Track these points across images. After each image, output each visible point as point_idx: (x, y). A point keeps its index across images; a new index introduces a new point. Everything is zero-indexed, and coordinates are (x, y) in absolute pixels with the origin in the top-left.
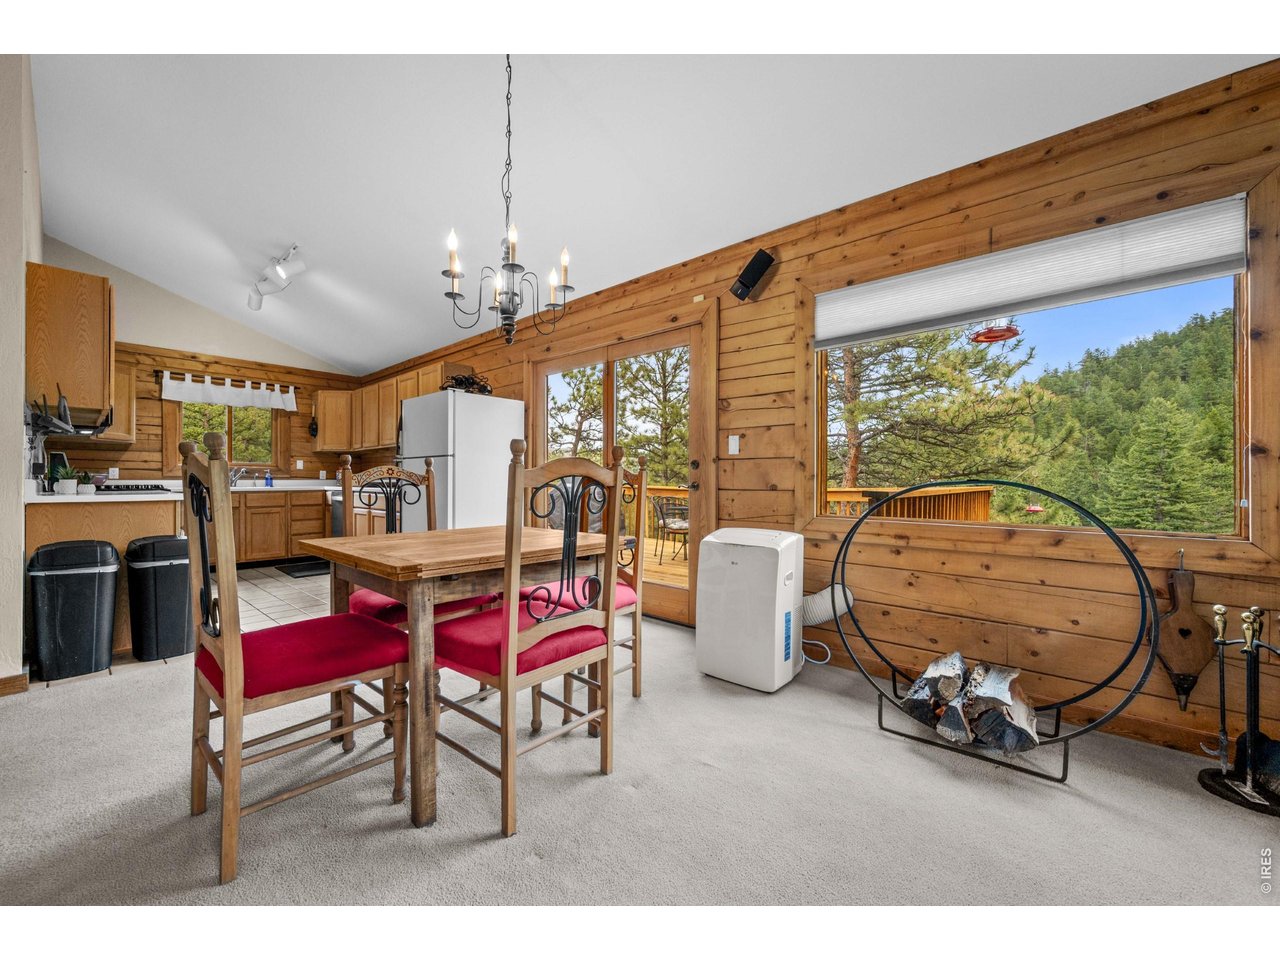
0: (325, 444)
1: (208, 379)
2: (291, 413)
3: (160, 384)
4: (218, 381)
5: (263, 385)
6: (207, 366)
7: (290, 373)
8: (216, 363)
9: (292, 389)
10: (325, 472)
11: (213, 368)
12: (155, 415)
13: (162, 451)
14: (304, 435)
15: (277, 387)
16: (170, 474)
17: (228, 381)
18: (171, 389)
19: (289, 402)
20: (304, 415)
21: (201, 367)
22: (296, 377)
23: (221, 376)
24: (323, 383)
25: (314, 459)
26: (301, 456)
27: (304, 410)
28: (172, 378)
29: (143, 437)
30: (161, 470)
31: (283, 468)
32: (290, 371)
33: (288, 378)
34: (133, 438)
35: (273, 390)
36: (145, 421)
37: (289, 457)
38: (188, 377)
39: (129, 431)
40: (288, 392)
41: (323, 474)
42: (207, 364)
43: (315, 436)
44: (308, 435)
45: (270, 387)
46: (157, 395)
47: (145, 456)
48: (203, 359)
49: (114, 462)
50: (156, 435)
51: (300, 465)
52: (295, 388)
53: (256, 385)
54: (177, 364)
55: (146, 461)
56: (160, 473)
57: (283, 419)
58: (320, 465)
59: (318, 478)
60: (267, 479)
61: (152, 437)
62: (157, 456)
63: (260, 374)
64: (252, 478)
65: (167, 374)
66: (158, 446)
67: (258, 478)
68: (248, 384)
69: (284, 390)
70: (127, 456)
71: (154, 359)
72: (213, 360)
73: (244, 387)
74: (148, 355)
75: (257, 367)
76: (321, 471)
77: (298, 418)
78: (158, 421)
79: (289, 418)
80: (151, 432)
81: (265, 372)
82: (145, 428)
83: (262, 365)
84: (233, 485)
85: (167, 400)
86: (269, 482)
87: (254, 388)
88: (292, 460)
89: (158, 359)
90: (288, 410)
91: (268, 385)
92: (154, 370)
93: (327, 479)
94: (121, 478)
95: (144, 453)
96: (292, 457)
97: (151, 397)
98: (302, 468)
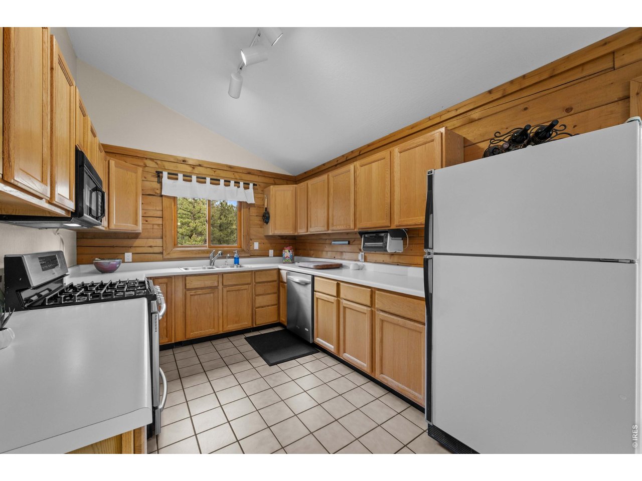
0: (274, 229)
1: (194, 178)
2: (251, 205)
3: (160, 182)
4: (201, 180)
5: (232, 183)
6: (193, 168)
7: (249, 173)
8: (200, 165)
9: (251, 185)
10: (273, 251)
11: (199, 170)
12: (157, 209)
13: (162, 238)
14: (260, 222)
15: (242, 184)
16: (168, 257)
17: (208, 180)
18: (169, 187)
19: (249, 196)
20: (259, 207)
21: (188, 169)
22: (253, 176)
23: (203, 176)
24: (271, 181)
25: (266, 241)
26: (257, 239)
27: (260, 203)
28: (169, 178)
29: (149, 227)
30: (162, 253)
31: (245, 249)
32: (250, 172)
33: (249, 177)
34: (139, 228)
35: (239, 187)
36: (151, 214)
37: (249, 240)
38: (180, 176)
39: (136, 223)
40: (248, 188)
41: (271, 252)
42: (193, 167)
43: (267, 223)
44: (261, 223)
45: (237, 184)
46: (158, 192)
47: (151, 242)
48: (190, 162)
49: (128, 248)
50: (158, 225)
51: (256, 246)
52: (254, 185)
53: (227, 183)
54: (172, 167)
55: (151, 247)
56: (161, 256)
57: (245, 210)
58: (269, 245)
59: (268, 256)
60: (235, 258)
61: (156, 227)
62: (159, 242)
63: (229, 175)
64: (225, 258)
65: (165, 174)
66: (159, 234)
67: (229, 257)
68: (222, 182)
69: (246, 186)
70: (138, 242)
71: (156, 163)
72: (197, 163)
73: (219, 184)
74: (152, 160)
75: (228, 169)
76: (270, 250)
77: (255, 208)
78: (159, 214)
79: (249, 209)
80: (154, 223)
81: (234, 173)
82: (149, 219)
83: (231, 167)
84: (212, 264)
85: (165, 196)
86: (237, 262)
87: (226, 185)
88: (251, 242)
89: (159, 162)
90: (249, 203)
91: (235, 182)
92: (156, 172)
93: (274, 256)
94: (133, 261)
95: (149, 240)
96: (251, 240)
97: (154, 194)
98: (258, 248)
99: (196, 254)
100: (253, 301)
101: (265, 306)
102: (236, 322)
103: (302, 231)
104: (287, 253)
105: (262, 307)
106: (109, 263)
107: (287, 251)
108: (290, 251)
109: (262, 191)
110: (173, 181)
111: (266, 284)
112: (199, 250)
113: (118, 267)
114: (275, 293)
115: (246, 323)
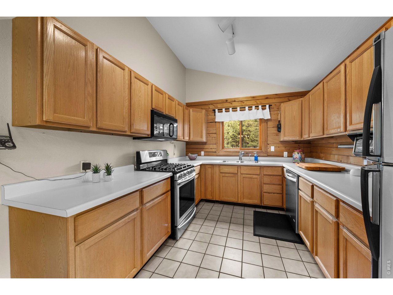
0: (285, 136)
1: (231, 109)
2: (268, 120)
3: (215, 115)
5: (254, 107)
6: (231, 104)
7: (267, 98)
8: (234, 101)
9: (267, 106)
10: (287, 153)
12: (214, 129)
13: (216, 144)
14: (275, 132)
15: (260, 107)
16: (219, 154)
17: (238, 109)
18: (220, 117)
19: (266, 114)
20: (275, 120)
22: (271, 100)
25: (280, 145)
26: (273, 144)
27: (275, 118)
28: (218, 112)
29: (211, 138)
30: (216, 152)
32: (267, 97)
33: (265, 101)
34: (204, 140)
35: (258, 109)
36: (211, 132)
37: (267, 145)
38: (224, 110)
40: (266, 109)
41: (286, 154)
43: (280, 132)
44: (277, 132)
45: (257, 107)
47: (211, 146)
49: (202, 149)
50: (215, 137)
51: (272, 149)
52: (270, 105)
53: (250, 108)
54: (219, 106)
55: (211, 148)
57: (263, 124)
58: (283, 148)
59: (283, 156)
60: (255, 157)
61: (213, 138)
62: (215, 146)
63: (253, 102)
64: (248, 156)
65: (217, 110)
66: (214, 142)
67: (251, 156)
68: (247, 108)
69: (264, 108)
70: (206, 146)
73: (245, 110)
74: (212, 104)
75: (252, 99)
76: (284, 152)
77: (272, 122)
78: (214, 132)
79: (267, 123)
80: (213, 136)
81: (256, 100)
82: (211, 135)
83: (253, 97)
84: (240, 159)
85: (217, 122)
86: (256, 160)
87: (249, 110)
88: (268, 146)
89: (215, 105)
90: (266, 119)
91: (255, 107)
92: (213, 110)
93: (288, 157)
94: (205, 156)
95: (211, 145)
96: (269, 144)
97: (213, 121)
98: (274, 151)
99: (232, 153)
100: (261, 187)
101: (271, 193)
102: (249, 199)
103: (306, 137)
104: (296, 155)
105: (269, 193)
106: (192, 156)
107: (296, 153)
108: (299, 153)
109: (278, 109)
110: (220, 113)
111: (272, 177)
112: (234, 151)
113: (196, 158)
114: (279, 185)
115: (256, 201)
